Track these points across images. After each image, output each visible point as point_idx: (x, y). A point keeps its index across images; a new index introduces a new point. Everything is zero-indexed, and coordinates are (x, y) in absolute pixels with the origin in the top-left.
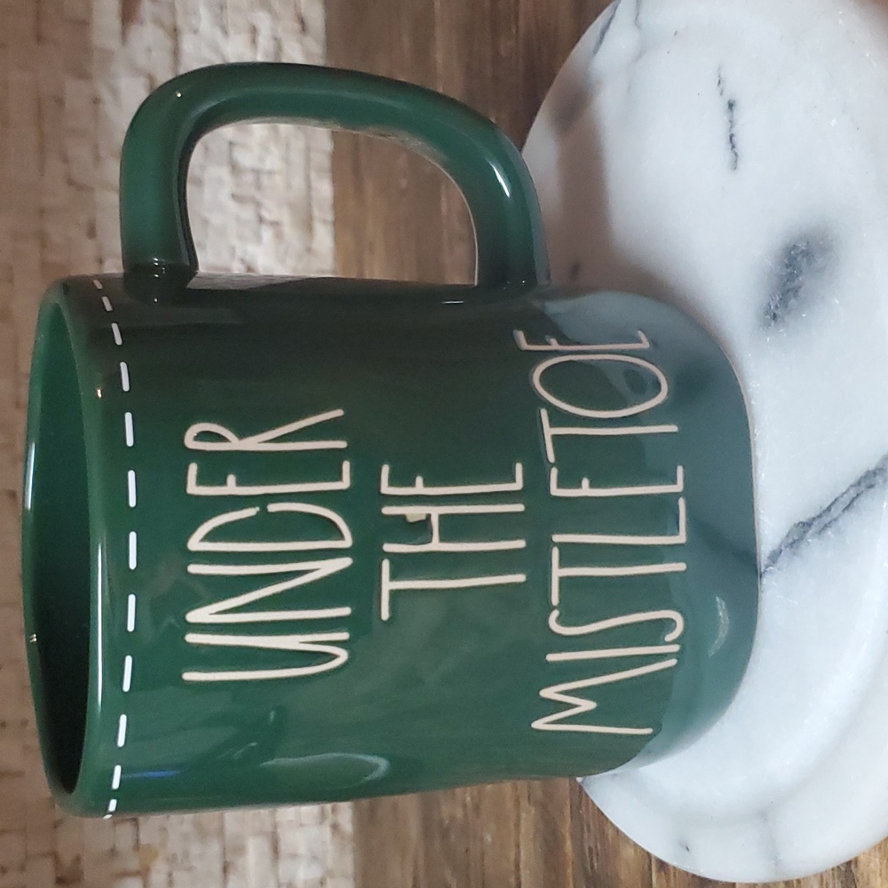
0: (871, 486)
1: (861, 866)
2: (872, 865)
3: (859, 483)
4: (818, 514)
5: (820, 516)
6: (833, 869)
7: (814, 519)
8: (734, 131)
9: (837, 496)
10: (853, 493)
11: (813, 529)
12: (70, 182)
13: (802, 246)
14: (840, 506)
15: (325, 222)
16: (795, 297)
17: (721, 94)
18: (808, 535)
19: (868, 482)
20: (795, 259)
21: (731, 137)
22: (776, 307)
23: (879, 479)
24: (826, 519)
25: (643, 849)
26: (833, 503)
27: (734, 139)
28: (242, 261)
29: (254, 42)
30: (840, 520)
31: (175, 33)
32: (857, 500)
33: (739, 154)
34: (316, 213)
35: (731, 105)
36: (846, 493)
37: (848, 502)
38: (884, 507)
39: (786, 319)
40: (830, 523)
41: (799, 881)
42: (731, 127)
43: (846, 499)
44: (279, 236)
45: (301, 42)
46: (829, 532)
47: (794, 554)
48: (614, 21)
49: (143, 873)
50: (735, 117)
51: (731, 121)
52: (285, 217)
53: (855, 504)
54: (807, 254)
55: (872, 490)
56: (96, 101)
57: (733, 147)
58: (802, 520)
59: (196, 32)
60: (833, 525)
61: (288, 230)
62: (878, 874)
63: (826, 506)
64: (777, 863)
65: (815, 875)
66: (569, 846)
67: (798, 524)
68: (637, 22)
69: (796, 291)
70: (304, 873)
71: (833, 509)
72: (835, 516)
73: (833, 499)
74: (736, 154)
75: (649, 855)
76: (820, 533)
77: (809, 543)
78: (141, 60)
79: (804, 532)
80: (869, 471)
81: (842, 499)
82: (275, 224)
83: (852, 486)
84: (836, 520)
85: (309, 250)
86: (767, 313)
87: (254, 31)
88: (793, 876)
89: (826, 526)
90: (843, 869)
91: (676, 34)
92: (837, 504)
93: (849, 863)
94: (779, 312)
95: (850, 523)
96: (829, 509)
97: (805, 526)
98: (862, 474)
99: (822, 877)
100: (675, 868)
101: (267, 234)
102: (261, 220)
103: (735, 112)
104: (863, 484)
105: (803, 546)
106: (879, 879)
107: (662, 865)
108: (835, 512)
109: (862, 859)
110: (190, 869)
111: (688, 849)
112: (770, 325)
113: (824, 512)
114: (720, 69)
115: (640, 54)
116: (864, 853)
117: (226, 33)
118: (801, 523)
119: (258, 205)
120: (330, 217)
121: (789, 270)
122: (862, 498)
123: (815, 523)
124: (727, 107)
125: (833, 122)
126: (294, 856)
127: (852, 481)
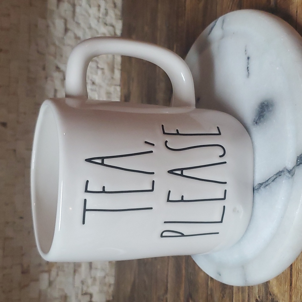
0: (280, 175)
1: (271, 283)
2: (274, 283)
3: (277, 174)
4: (265, 181)
5: (265, 182)
6: (262, 283)
7: (263, 183)
8: (249, 66)
9: (270, 177)
10: (275, 177)
11: (263, 186)
12: (38, 52)
13: (266, 103)
14: (271, 180)
15: (118, 69)
16: (262, 118)
17: (246, 54)
18: (261, 187)
19: (279, 174)
20: (263, 107)
21: (248, 67)
22: (257, 120)
23: (282, 174)
24: (267, 183)
25: (206, 274)
26: (269, 179)
27: (249, 68)
28: (91, 80)
29: (99, 10)
30: (271, 185)
31: (74, 6)
32: (276, 179)
33: (250, 73)
34: (116, 66)
35: (248, 58)
36: (273, 176)
37: (273, 179)
38: (283, 182)
39: (260, 124)
40: (268, 184)
41: (252, 286)
42: (248, 64)
43: (273, 178)
44: (103, 73)
45: (114, 11)
46: (267, 187)
47: (257, 192)
48: (215, 26)
49: (49, 271)
50: (249, 62)
51: (248, 63)
52: (106, 67)
53: (275, 180)
54: (267, 106)
55: (280, 177)
56: (48, 26)
57: (248, 71)
58: (260, 183)
59: (80, 5)
60: (269, 185)
61: (107, 71)
62: (275, 285)
63: (267, 180)
64: (246, 281)
65: (257, 285)
66: (184, 271)
67: (258, 184)
68: (222, 28)
69: (263, 116)
70: (99, 274)
71: (269, 181)
72: (269, 183)
73: (269, 178)
74: (249, 73)
75: (208, 275)
76: (265, 187)
77: (261, 190)
78: (63, 14)
79: (261, 186)
80: (280, 171)
81: (272, 178)
82: (102, 69)
83: (275, 175)
84: (269, 184)
85: (112, 78)
86: (254, 121)
87: (99, 6)
88: (250, 285)
89: (267, 185)
90: (265, 283)
91: (234, 33)
92: (270, 179)
93: (267, 282)
94: (258, 122)
95: (273, 185)
96: (268, 180)
97: (261, 185)
98: (278, 172)
99: (259, 286)
100: (216, 280)
101: (100, 72)
102: (98, 67)
103: (249, 60)
104: (278, 175)
105: (260, 190)
106: (275, 287)
107: (212, 279)
108: (269, 182)
109: (271, 281)
110: (64, 271)
111: (220, 275)
112: (255, 125)
113: (266, 181)
114: (246, 46)
115: (223, 37)
116: (271, 280)
117: (90, 6)
118: (259, 183)
119: (97, 62)
120: (120, 67)
121: (262, 110)
122: (277, 179)
123: (264, 184)
124: (247, 59)
125: (278, 68)
126: (96, 269)
127: (275, 173)
